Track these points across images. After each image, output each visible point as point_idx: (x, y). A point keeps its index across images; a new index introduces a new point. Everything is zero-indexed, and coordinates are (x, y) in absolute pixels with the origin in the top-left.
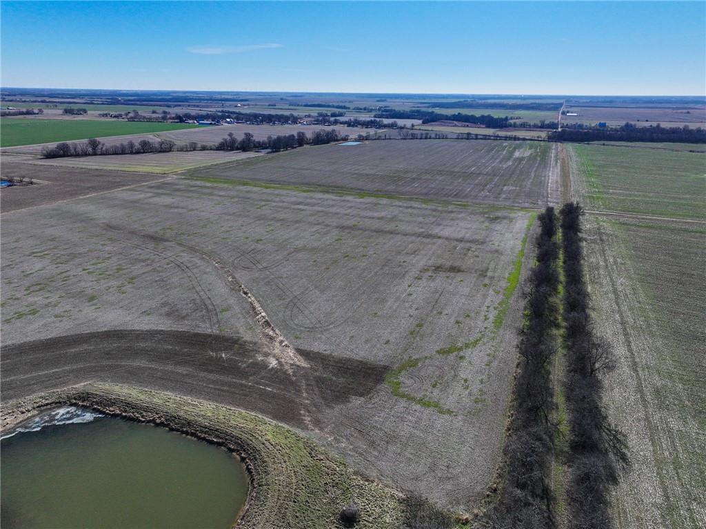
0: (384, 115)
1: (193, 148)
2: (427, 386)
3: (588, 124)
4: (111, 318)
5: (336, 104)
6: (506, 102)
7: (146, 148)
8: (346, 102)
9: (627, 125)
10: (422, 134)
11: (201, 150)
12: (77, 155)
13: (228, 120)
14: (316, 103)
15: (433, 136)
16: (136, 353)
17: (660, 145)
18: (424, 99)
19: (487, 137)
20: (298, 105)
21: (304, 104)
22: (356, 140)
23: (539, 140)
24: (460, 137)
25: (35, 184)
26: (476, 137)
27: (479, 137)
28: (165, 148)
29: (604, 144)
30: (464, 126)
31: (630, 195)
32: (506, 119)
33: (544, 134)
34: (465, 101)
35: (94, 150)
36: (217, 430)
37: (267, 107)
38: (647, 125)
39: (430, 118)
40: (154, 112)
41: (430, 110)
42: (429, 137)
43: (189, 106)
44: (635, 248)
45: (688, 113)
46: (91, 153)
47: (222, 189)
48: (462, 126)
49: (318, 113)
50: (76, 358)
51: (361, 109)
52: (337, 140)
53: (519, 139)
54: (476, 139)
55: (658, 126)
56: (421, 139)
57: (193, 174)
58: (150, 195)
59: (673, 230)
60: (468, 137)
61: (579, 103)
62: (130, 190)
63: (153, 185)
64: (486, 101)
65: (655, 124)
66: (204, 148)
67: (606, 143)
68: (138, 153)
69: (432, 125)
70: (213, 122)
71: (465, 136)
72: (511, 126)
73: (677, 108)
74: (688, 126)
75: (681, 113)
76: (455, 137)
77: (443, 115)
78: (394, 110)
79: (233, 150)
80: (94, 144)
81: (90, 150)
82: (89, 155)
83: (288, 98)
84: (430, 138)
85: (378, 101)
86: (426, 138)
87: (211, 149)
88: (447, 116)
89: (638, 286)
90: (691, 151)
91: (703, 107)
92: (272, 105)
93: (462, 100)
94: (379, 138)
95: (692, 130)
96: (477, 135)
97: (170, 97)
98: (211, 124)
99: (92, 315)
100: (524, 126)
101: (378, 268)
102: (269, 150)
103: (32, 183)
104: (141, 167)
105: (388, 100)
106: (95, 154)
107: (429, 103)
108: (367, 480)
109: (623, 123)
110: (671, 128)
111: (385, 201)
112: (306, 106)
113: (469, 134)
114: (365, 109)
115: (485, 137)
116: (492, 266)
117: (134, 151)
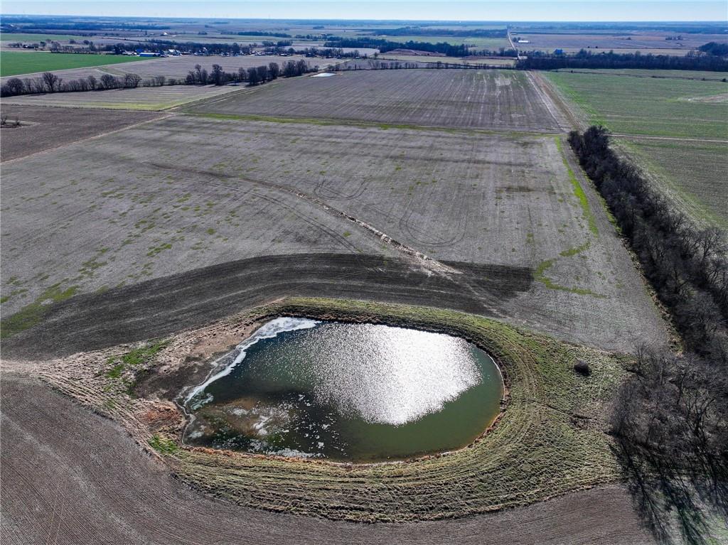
0: (335, 44)
1: (160, 82)
2: (571, 280)
3: (545, 52)
4: (247, 247)
5: (274, 32)
6: (450, 28)
7: (109, 84)
8: (281, 29)
9: (582, 52)
10: (392, 64)
11: (169, 85)
12: (31, 93)
13: (171, 51)
14: (248, 31)
15: (403, 65)
16: (302, 273)
17: (623, 71)
18: (362, 26)
19: (458, 66)
20: (232, 33)
21: (237, 32)
22: (326, 71)
23: (508, 68)
24: (430, 67)
25: (24, 125)
26: (447, 66)
27: (449, 66)
28: (131, 83)
29: (572, 72)
30: (425, 55)
31: (628, 119)
32: (463, 46)
33: (511, 63)
34: (407, 28)
35: (51, 86)
36: (431, 323)
37: (197, 36)
38: (599, 51)
39: (387, 48)
40: (72, 42)
41: (380, 38)
42: (399, 66)
43: (106, 34)
44: (662, 165)
45: (629, 39)
46: (47, 90)
47: (237, 125)
48: (422, 55)
49: (263, 42)
50: (249, 280)
51: (304, 37)
52: (308, 72)
53: (488, 68)
54: (447, 68)
55: (611, 53)
56: (391, 69)
57: (190, 109)
58: (167, 133)
59: (683, 148)
60: (439, 66)
61: (521, 29)
62: (136, 128)
63: (159, 122)
64: (429, 27)
65: (607, 51)
66: (173, 83)
67: (574, 70)
68: (101, 89)
69: (391, 54)
70: (157, 54)
71: (436, 65)
72: (471, 54)
73: (618, 35)
74: (639, 53)
75: (623, 39)
76: (425, 66)
77: (397, 44)
78: (342, 39)
79: (206, 85)
80: (50, 79)
81: (46, 86)
82: (45, 93)
83: (214, 25)
84: (400, 68)
85: (315, 28)
86: (396, 68)
87: (180, 84)
88: (401, 44)
89: (684, 194)
90: (653, 77)
91: (639, 33)
92: (203, 34)
93: (404, 27)
94: (349, 69)
95: (643, 56)
96: (447, 64)
97: (74, 24)
98: (155, 55)
99: (227, 246)
100: (484, 54)
101: (456, 192)
102: (248, 84)
103: (18, 124)
104: (123, 104)
105: (326, 27)
106: (52, 91)
107: (372, 30)
108: (576, 346)
109: (577, 50)
110: (624, 55)
111: (410, 132)
112: (240, 34)
113: (439, 63)
114: (308, 37)
115: (456, 66)
116: (554, 185)
117: (97, 87)
